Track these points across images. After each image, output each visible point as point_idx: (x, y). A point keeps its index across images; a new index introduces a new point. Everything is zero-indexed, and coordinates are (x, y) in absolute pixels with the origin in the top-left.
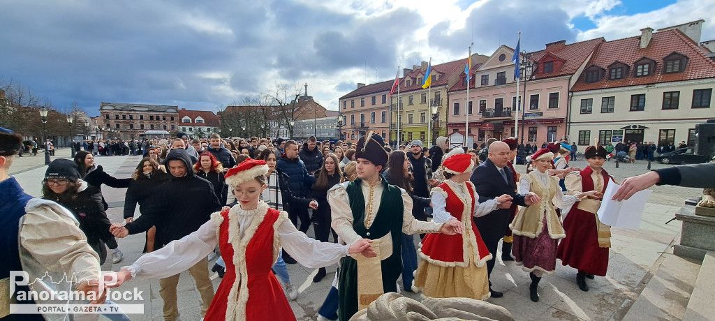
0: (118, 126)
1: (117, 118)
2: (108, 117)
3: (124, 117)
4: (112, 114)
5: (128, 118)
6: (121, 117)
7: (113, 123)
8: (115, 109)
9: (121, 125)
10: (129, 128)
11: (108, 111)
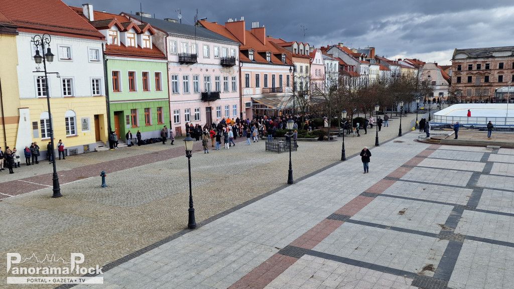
0: (470, 79)
1: (470, 68)
2: (459, 68)
3: (479, 67)
4: (465, 65)
5: (483, 67)
6: (475, 67)
7: (464, 76)
8: (470, 58)
9: (474, 78)
10: (483, 80)
11: (460, 61)
